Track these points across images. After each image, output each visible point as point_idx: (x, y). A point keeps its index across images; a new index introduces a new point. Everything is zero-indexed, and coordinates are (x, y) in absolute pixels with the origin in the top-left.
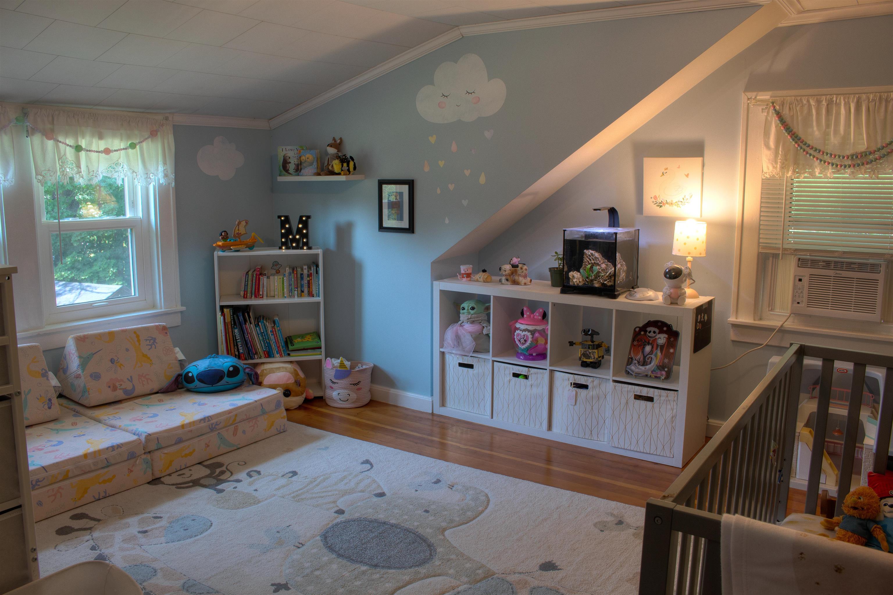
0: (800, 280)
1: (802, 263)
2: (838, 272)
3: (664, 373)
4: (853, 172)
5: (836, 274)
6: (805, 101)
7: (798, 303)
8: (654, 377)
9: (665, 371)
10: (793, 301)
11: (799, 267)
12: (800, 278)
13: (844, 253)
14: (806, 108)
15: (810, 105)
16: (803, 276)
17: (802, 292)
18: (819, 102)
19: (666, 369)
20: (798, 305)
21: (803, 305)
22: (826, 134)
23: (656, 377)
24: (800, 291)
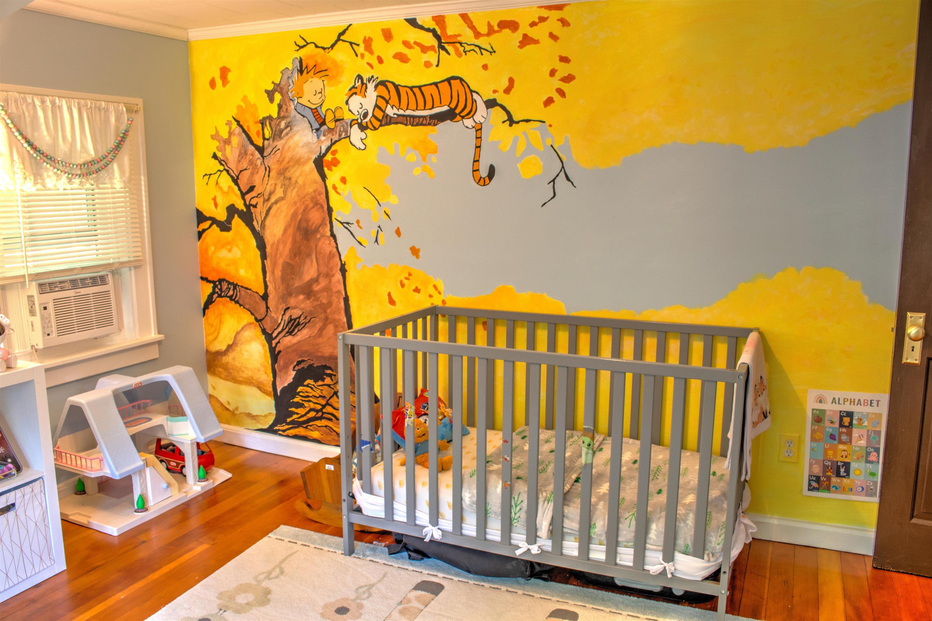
0: (45, 308)
1: (44, 288)
2: (78, 290)
3: (10, 466)
4: (81, 182)
5: (76, 293)
6: (30, 99)
7: (49, 335)
8: (3, 477)
9: (10, 463)
10: (44, 333)
11: (40, 294)
12: (45, 306)
13: (83, 268)
14: (31, 107)
15: (34, 105)
16: (47, 303)
17: (50, 322)
18: (43, 102)
19: (9, 460)
20: (49, 337)
21: (54, 335)
22: (55, 139)
23: (5, 476)
24: (47, 321)
